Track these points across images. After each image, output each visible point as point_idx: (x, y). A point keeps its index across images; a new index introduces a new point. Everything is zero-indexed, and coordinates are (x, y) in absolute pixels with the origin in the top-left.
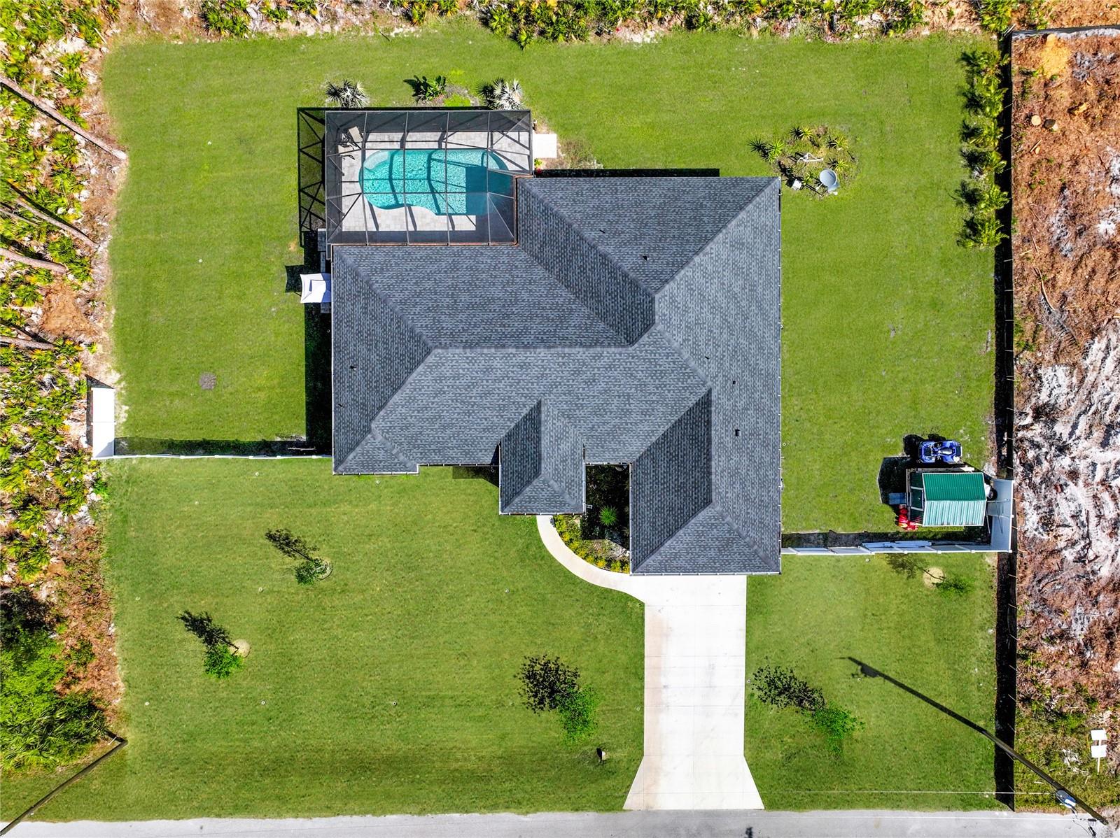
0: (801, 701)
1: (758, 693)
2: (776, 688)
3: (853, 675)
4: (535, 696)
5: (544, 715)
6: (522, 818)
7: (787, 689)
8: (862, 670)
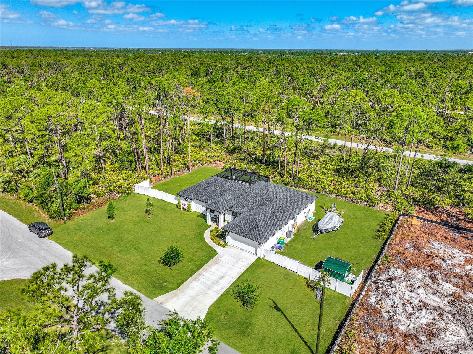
0: (245, 303)
1: (231, 292)
3: (270, 306)
8: (275, 307)
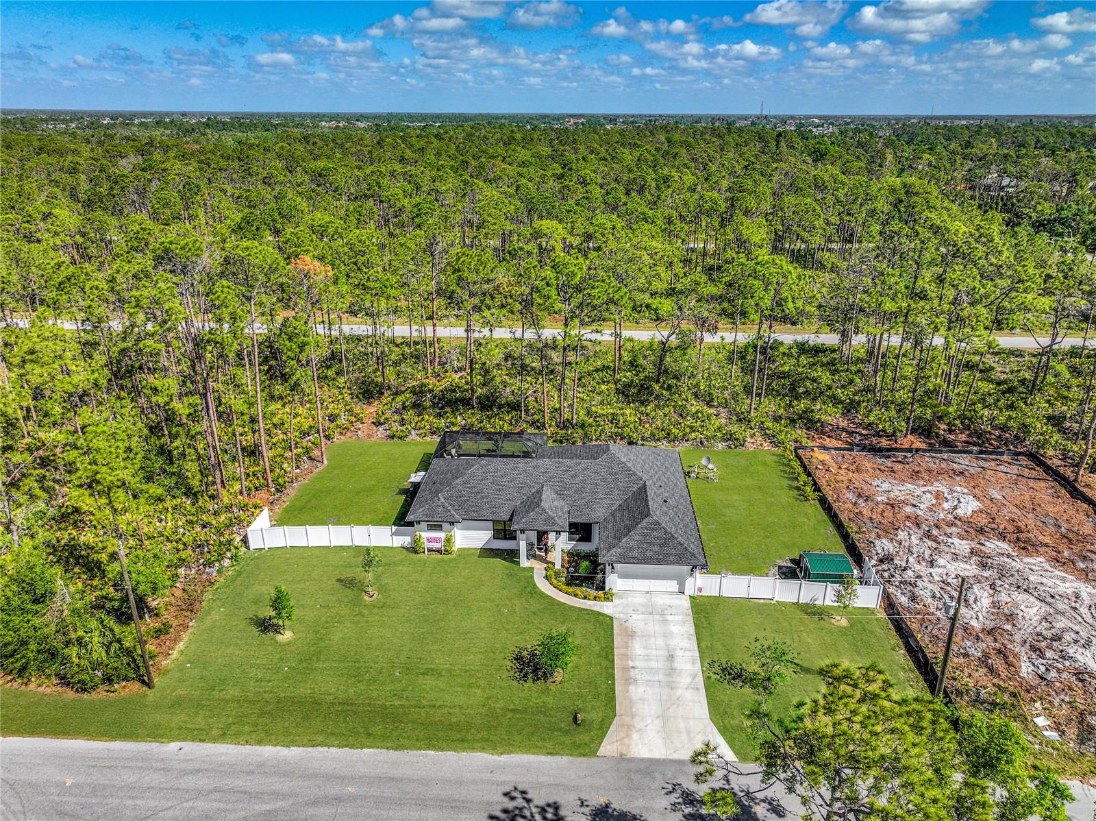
1: (714, 677)
2: (730, 674)
3: (795, 672)
4: (521, 672)
5: (526, 685)
6: (496, 757)
7: (739, 676)
8: (802, 670)
